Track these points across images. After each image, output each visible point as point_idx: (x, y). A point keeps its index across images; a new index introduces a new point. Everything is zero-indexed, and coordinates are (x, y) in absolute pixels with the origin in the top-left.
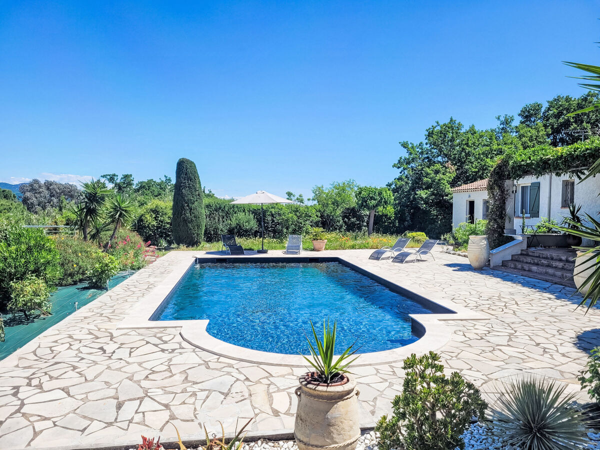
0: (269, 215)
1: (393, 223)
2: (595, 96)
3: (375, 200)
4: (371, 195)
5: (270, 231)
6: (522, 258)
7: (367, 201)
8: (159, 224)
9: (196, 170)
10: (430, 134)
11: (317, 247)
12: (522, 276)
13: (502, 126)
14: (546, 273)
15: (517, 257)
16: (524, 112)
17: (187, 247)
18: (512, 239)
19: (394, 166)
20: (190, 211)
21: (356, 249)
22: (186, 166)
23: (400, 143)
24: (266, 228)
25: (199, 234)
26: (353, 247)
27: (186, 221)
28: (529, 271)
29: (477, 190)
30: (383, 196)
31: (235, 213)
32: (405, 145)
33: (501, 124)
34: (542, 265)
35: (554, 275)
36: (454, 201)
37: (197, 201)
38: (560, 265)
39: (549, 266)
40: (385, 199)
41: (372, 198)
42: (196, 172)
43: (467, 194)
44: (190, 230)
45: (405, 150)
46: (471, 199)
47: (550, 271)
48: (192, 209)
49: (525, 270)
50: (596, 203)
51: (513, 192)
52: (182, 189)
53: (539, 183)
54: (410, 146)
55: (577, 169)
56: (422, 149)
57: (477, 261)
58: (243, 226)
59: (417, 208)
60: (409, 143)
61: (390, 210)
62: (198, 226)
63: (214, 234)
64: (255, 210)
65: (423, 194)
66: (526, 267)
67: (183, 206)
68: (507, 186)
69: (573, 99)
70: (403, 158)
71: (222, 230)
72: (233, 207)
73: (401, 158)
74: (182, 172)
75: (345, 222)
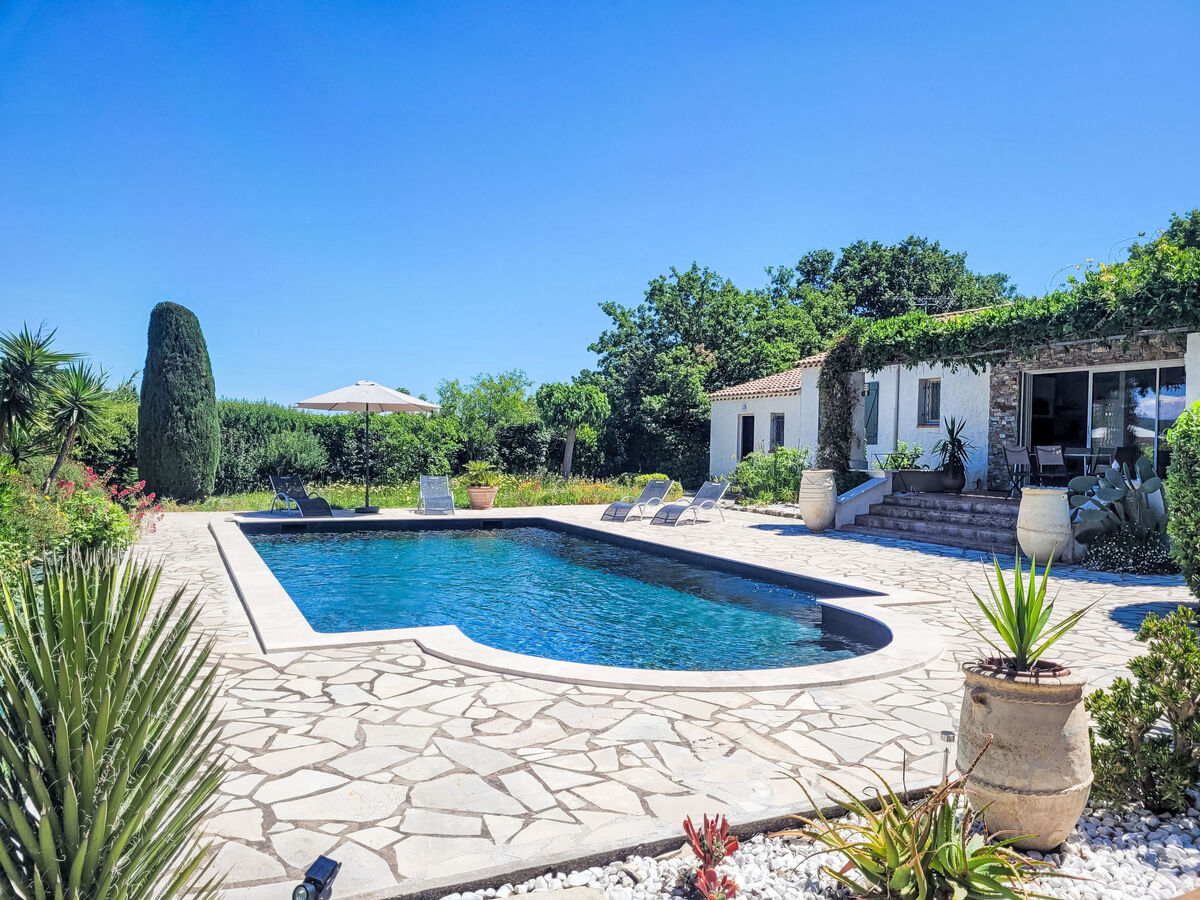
0: (351, 438)
1: (596, 457)
2: (919, 245)
3: (580, 410)
4: (572, 400)
5: (352, 472)
6: (889, 510)
7: (564, 411)
8: (89, 453)
9: (200, 331)
10: (655, 292)
11: (478, 501)
12: (901, 539)
13: (775, 286)
14: (944, 532)
15: (879, 508)
16: (805, 264)
17: (178, 504)
18: (865, 477)
19: (591, 348)
20: (187, 423)
21: (551, 505)
22: (176, 320)
23: (599, 305)
24: (346, 465)
25: (207, 475)
26: (545, 501)
27: (175, 445)
28: (909, 530)
29: (760, 395)
30: (595, 403)
31: (274, 431)
32: (609, 310)
33: (772, 282)
34: (931, 520)
35: (959, 535)
36: (712, 416)
37: (202, 399)
38: (965, 517)
39: (942, 521)
40: (597, 408)
41: (574, 406)
42: (199, 335)
43: (739, 403)
44: (186, 464)
45: (611, 319)
46: (748, 413)
47: (952, 529)
48: (190, 418)
49: (901, 530)
50: (978, 416)
51: (863, 393)
52: (168, 371)
53: (878, 384)
54: (619, 311)
55: (987, 353)
56: (644, 319)
57: (818, 517)
58: (296, 460)
59: (638, 429)
60: (616, 305)
61: (588, 434)
62: (206, 458)
63: (226, 477)
64: (321, 426)
65: (655, 403)
66: (903, 524)
67: (168, 413)
68: (854, 382)
69: (883, 248)
70: (609, 334)
71: (244, 469)
72: (269, 417)
73: (605, 334)
74: (167, 334)
75: (503, 455)
